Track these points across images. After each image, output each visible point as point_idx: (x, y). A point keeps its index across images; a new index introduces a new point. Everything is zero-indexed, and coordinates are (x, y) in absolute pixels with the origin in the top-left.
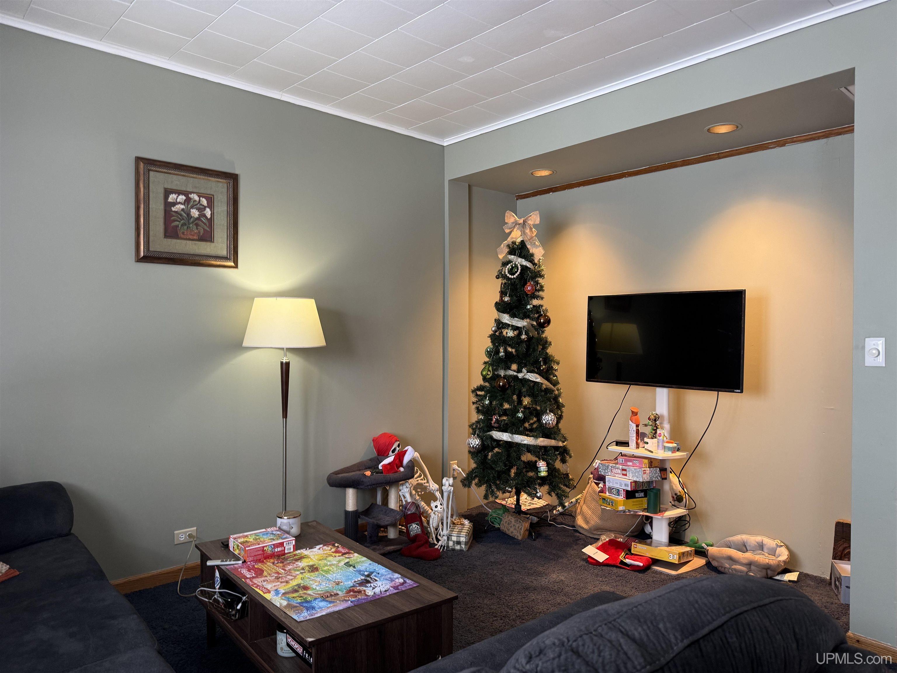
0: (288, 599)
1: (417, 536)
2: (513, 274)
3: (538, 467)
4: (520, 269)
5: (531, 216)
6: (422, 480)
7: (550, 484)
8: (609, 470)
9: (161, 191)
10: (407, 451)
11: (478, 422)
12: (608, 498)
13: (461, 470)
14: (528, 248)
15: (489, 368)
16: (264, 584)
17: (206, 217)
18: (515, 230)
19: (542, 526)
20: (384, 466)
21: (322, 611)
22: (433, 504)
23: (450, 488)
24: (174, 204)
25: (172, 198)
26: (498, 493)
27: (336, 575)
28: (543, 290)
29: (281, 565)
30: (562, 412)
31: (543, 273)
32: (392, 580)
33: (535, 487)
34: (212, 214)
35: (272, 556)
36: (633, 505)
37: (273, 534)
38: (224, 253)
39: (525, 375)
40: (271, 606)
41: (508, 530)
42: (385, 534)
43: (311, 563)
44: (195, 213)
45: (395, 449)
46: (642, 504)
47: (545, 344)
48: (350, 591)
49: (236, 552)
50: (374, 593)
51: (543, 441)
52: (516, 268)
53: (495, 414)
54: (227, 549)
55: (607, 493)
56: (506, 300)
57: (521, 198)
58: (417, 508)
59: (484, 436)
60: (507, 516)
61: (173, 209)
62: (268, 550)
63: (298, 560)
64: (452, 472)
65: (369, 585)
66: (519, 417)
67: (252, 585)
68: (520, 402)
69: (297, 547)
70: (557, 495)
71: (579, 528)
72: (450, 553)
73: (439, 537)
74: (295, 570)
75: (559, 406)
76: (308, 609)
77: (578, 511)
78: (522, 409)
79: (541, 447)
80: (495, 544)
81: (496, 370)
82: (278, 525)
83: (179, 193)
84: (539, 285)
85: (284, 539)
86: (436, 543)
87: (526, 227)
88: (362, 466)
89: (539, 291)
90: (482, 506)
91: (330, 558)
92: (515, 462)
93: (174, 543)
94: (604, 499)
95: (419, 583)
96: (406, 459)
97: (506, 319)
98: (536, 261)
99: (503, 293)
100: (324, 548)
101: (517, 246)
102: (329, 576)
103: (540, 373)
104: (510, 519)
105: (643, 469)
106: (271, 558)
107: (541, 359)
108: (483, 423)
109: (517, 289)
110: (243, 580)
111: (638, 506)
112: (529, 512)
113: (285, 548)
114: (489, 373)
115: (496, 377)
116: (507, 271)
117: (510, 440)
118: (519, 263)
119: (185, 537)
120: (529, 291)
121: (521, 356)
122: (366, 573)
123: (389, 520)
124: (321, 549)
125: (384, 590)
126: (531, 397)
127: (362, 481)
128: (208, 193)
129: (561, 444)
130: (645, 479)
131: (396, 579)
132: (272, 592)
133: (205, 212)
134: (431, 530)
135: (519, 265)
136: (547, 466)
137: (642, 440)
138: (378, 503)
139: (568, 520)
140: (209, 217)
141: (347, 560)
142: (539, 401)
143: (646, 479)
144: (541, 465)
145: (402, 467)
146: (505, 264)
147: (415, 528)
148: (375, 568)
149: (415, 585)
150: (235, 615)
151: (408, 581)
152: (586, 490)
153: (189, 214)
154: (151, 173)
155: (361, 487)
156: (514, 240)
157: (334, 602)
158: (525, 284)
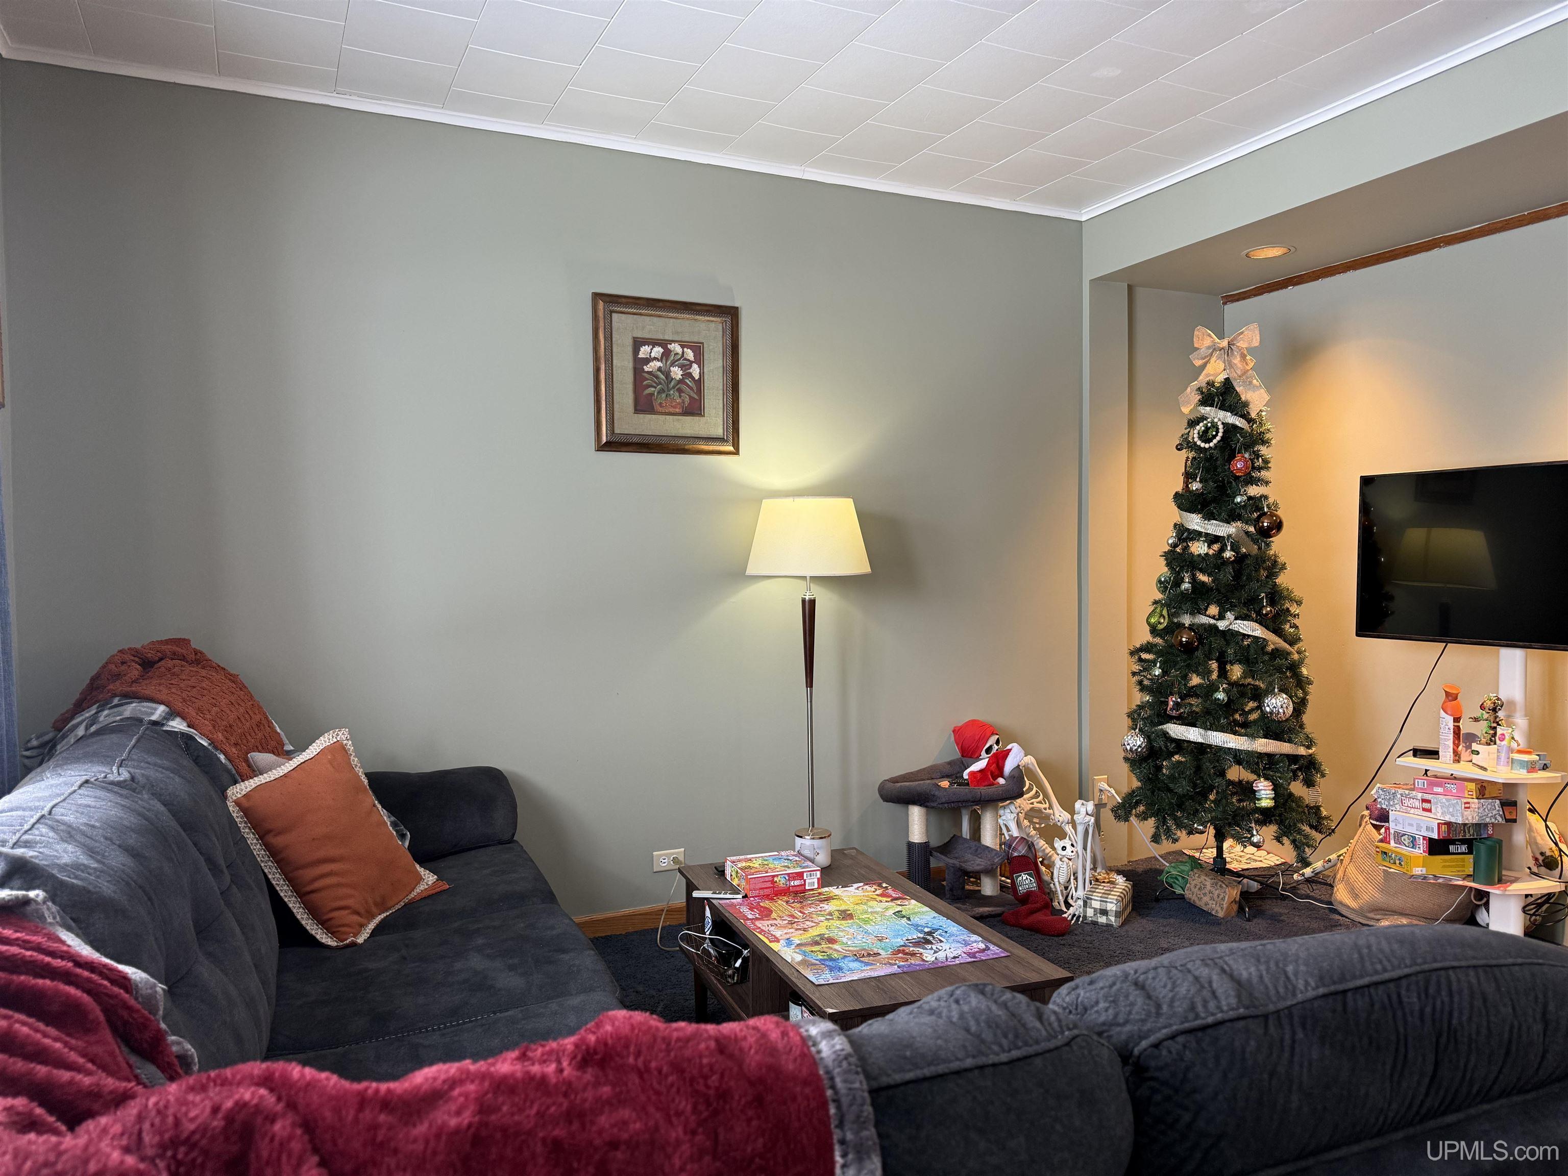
0: (804, 953)
1: (1029, 894)
2: (1209, 441)
3: (1255, 791)
4: (1221, 430)
5: (1242, 333)
6: (1040, 802)
7: (1280, 823)
8: (1396, 802)
9: (629, 342)
10: (1010, 750)
11: (1141, 707)
12: (1393, 852)
13: (1113, 792)
14: (1237, 392)
15: (1161, 611)
16: (772, 929)
17: (693, 378)
18: (1214, 359)
19: (1268, 898)
20: (972, 774)
21: (853, 975)
22: (1058, 844)
23: (1088, 818)
24: (647, 361)
25: (644, 351)
26: (1179, 833)
27: (878, 927)
28: (1268, 468)
29: (798, 905)
30: (1306, 693)
31: (1267, 436)
32: (966, 944)
33: (1250, 827)
34: (702, 374)
35: (785, 892)
36: (1444, 867)
37: (788, 859)
38: (719, 431)
39: (1231, 624)
40: (779, 960)
41: (1200, 899)
42: (977, 888)
43: (843, 908)
44: (677, 373)
45: (990, 748)
46: (1463, 866)
47: (1274, 567)
48: (899, 952)
49: (735, 882)
50: (936, 958)
51: (1266, 745)
52: (1215, 429)
53: (1172, 694)
54: (722, 878)
55: (1392, 842)
56: (1194, 489)
57: (1232, 301)
58: (1029, 847)
59: (1153, 733)
60: (1197, 875)
61: (646, 368)
62: (781, 881)
63: (824, 901)
64: (1097, 794)
65: (930, 946)
66: (1219, 699)
67: (754, 930)
68: (1223, 673)
69: (823, 883)
70: (1294, 842)
71: (1340, 906)
72: (1088, 928)
73: (1070, 901)
74: (818, 915)
75: (1301, 683)
76: (831, 969)
77: (1340, 875)
78: (1224, 686)
79: (1261, 755)
80: (1172, 921)
81: (1176, 614)
82: (797, 848)
83: (654, 343)
84: (1260, 459)
85: (804, 867)
86: (1065, 910)
87: (1233, 354)
88: (935, 772)
89: (1260, 469)
90: (1155, 858)
91: (874, 903)
92: (1212, 781)
93: (653, 869)
94: (1385, 853)
95: (1010, 952)
96: (1009, 766)
97: (1195, 522)
98: (1253, 415)
99: (1189, 476)
100: (865, 887)
101: (1217, 389)
102: (868, 927)
103: (1262, 621)
104: (1204, 882)
105: (1465, 800)
106: (784, 895)
107: (1263, 595)
108: (1150, 710)
109: (1216, 468)
110: (742, 921)
111: (1454, 870)
112: (1246, 873)
113: (805, 881)
114: (1162, 621)
115: (1174, 628)
116: (1196, 436)
117: (1200, 740)
118: (1219, 420)
119: (669, 862)
120: (1240, 470)
121: (1223, 590)
122: (926, 930)
123: (983, 863)
124: (860, 889)
125: (952, 956)
126: (1244, 664)
127: (934, 795)
128: (695, 340)
129: (1302, 751)
130: (1467, 819)
131: (973, 942)
132: (782, 942)
133: (691, 370)
134: (1055, 888)
135: (1219, 423)
136: (1273, 790)
137: (1468, 747)
138: (964, 836)
139: (1318, 891)
140: (697, 377)
141: (899, 908)
142: (1259, 672)
143: (1470, 818)
144: (1261, 788)
145: (1003, 777)
146: (1192, 423)
147: (1025, 881)
148: (941, 924)
149: (1003, 955)
150: (732, 977)
151: (992, 947)
152: (1356, 838)
153: (667, 374)
154: (615, 316)
155: (932, 804)
156: (1211, 378)
157: (872, 964)
158: (1232, 456)
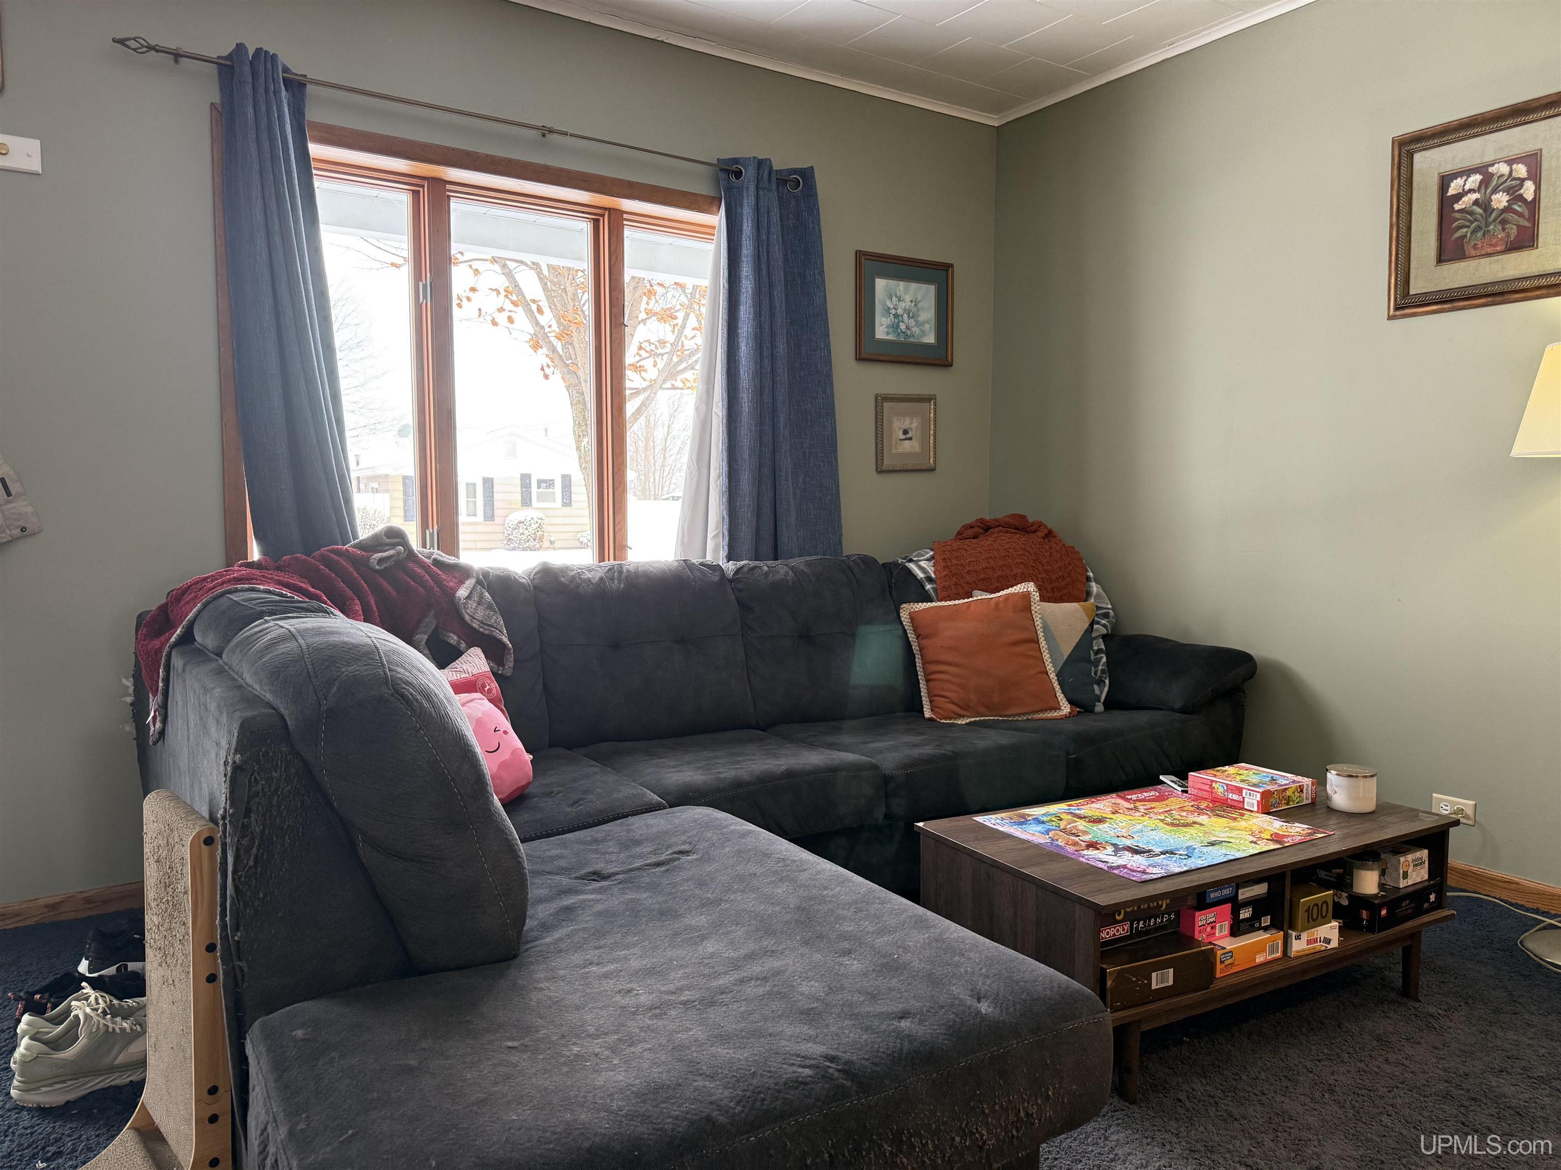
9: (1435, 181)
17: (1524, 201)
24: (1459, 196)
25: (1455, 185)
34: (1537, 191)
35: (1222, 802)
44: (1500, 200)
61: (1457, 207)
62: (1219, 789)
83: (1469, 172)
113: (1244, 798)
119: (1451, 811)
128: (1530, 149)
133: (1522, 191)
140: (1530, 197)
153: (1487, 207)
154: (1417, 156)
